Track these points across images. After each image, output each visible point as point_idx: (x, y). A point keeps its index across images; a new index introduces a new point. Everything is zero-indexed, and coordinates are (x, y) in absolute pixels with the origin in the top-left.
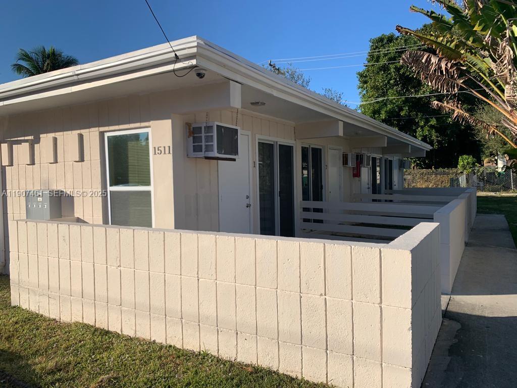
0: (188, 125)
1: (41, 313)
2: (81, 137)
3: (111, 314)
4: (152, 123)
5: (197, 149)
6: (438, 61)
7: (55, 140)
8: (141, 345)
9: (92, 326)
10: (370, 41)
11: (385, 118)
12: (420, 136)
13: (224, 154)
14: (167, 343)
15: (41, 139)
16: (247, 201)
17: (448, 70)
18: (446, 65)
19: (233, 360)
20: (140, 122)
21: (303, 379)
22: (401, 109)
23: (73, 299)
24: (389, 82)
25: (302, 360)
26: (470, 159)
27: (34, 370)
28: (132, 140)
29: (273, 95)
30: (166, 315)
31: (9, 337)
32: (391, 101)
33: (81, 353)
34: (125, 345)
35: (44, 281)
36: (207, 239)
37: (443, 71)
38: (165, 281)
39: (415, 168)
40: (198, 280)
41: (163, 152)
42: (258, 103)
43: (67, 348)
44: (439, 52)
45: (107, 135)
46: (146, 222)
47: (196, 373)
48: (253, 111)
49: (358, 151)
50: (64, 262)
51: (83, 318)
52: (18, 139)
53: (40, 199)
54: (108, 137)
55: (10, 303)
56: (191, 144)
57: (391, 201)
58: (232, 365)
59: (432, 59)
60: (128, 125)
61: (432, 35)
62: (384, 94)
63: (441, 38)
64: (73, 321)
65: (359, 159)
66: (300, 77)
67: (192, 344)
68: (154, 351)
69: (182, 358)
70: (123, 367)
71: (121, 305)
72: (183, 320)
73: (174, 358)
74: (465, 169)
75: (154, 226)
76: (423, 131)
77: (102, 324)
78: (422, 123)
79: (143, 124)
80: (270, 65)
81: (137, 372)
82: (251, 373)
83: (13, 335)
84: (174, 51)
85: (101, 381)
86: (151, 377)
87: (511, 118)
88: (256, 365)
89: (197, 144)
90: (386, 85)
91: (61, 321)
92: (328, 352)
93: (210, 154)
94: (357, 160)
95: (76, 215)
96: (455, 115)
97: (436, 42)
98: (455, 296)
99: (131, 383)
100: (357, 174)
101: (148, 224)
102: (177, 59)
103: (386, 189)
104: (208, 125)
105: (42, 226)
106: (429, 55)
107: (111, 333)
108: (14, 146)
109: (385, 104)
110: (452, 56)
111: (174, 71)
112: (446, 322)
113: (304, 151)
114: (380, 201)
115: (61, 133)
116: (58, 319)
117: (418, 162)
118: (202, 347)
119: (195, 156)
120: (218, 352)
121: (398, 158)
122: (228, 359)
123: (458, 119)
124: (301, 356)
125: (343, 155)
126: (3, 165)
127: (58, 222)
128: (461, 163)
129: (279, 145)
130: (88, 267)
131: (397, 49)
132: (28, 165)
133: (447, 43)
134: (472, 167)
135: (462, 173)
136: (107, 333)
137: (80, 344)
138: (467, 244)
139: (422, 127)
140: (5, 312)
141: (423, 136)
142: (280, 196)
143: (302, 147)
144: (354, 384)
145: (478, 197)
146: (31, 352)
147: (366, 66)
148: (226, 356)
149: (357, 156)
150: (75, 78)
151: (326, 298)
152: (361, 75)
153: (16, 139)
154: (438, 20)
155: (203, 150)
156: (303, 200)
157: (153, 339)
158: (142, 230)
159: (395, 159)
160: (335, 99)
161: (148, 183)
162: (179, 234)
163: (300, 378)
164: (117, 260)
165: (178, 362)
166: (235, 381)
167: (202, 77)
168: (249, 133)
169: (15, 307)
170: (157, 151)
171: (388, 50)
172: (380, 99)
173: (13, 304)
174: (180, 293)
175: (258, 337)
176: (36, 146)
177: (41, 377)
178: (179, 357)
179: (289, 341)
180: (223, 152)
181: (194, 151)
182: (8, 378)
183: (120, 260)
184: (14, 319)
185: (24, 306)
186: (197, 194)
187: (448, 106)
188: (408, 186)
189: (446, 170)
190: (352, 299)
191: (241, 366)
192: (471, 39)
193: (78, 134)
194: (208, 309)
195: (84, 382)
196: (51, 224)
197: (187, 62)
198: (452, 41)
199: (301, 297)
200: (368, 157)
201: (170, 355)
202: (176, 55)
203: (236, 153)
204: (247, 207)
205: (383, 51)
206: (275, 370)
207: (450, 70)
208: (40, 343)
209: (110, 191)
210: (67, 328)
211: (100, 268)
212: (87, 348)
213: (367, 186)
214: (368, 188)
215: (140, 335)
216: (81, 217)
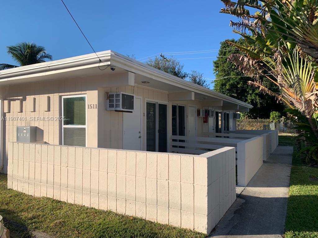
0: (107, 93)
1: (24, 192)
2: (49, 98)
3: (62, 192)
4: (87, 92)
5: (111, 106)
6: (248, 60)
7: (35, 99)
8: (77, 207)
9: (51, 199)
10: (220, 43)
11: (229, 88)
12: (250, 99)
13: (126, 109)
14: (91, 206)
15: (27, 98)
16: (139, 135)
17: (253, 65)
18: (252, 62)
19: (124, 214)
20: (81, 91)
21: (157, 222)
22: (238, 83)
23: (42, 184)
24: (231, 67)
25: (157, 213)
26: (277, 114)
27: (21, 218)
28: (77, 100)
29: (152, 79)
30: (90, 192)
31: (7, 203)
32: (232, 79)
33: (45, 211)
34: (69, 207)
35: (26, 175)
36: (112, 153)
37: (250, 65)
38: (91, 174)
39: (247, 118)
40: (108, 173)
41: (93, 107)
42: (146, 82)
43: (38, 209)
44: (248, 55)
45: (63, 97)
46: (82, 143)
47: (104, 220)
48: (144, 86)
49: (206, 108)
50: (38, 165)
51: (47, 194)
52: (14, 98)
53: (25, 131)
54: (64, 98)
55: (7, 187)
56: (108, 103)
57: (228, 137)
58: (123, 216)
59: (245, 59)
60: (75, 93)
61: (244, 46)
62: (229, 74)
63: (249, 48)
64: (41, 196)
65: (207, 113)
66: (177, 64)
67: (103, 207)
68: (84, 210)
69: (98, 213)
70: (67, 217)
71: (67, 187)
72: (99, 195)
73: (94, 213)
74: (274, 119)
75: (86, 146)
76: (251, 96)
77: (57, 198)
78: (251, 92)
79: (83, 92)
80: (161, 56)
81: (75, 219)
82: (132, 220)
83: (9, 203)
84: (98, 57)
85: (56, 223)
86: (81, 221)
87: (287, 92)
88: (135, 217)
89: (111, 103)
90: (230, 69)
91: (35, 196)
92: (169, 208)
93: (118, 109)
94: (205, 113)
95: (44, 140)
96: (260, 89)
97: (247, 50)
98: (247, 188)
99: (71, 224)
100: (206, 121)
101: (84, 145)
102: (100, 61)
103: (225, 130)
104: (117, 94)
105: (27, 145)
106: (243, 57)
107: (62, 202)
108: (11, 102)
109: (229, 80)
110: (255, 58)
111: (99, 67)
112: (238, 199)
113: (174, 108)
114: (221, 137)
115: (38, 96)
116: (33, 195)
117: (249, 115)
118: (109, 208)
119: (110, 110)
120: (116, 210)
121: (233, 112)
122: (121, 214)
123: (262, 92)
124: (156, 211)
125: (198, 110)
126: (5, 112)
127: (35, 143)
128: (272, 116)
129: (159, 104)
130: (51, 167)
131: (236, 48)
132: (19, 112)
133: (252, 51)
134: (278, 119)
135: (272, 122)
136: (60, 202)
137: (45, 207)
138: (264, 162)
139: (251, 94)
140: (4, 191)
141: (251, 99)
142: (159, 132)
143: (172, 105)
144: (181, 224)
145: (279, 136)
146: (19, 210)
147: (218, 58)
148: (120, 212)
149: (206, 111)
150: (48, 68)
151: (169, 182)
152: (215, 63)
153: (13, 98)
154: (248, 38)
155: (115, 107)
156: (173, 135)
157: (83, 205)
158: (80, 148)
159: (231, 113)
160: (199, 77)
161: (84, 124)
162: (98, 150)
163: (156, 222)
164: (66, 163)
165: (96, 215)
166: (123, 223)
167: (113, 70)
168: (141, 98)
169: (10, 189)
170: (90, 107)
171: (231, 49)
172: (226, 77)
173: (8, 188)
174: (98, 180)
175: (136, 202)
176: (24, 102)
177: (25, 221)
178: (96, 213)
179: (151, 203)
180: (125, 108)
181: (110, 107)
182: (8, 221)
183: (68, 164)
184: (10, 195)
185: (15, 189)
186: (111, 130)
187: (256, 84)
188: (241, 129)
189: (263, 120)
190: (181, 182)
191: (127, 217)
192: (265, 49)
193: (48, 96)
194: (112, 189)
195: (47, 224)
196: (31, 144)
197: (106, 63)
198: (255, 50)
199: (157, 181)
200: (213, 112)
201: (92, 212)
202: (100, 59)
203: (132, 108)
204: (139, 138)
205: (228, 49)
206: (144, 218)
207: (254, 65)
208: (23, 206)
209: (64, 128)
210: (38, 200)
211: (57, 168)
212: (49, 208)
213: (213, 128)
214: (213, 129)
215: (77, 203)
216: (47, 142)
